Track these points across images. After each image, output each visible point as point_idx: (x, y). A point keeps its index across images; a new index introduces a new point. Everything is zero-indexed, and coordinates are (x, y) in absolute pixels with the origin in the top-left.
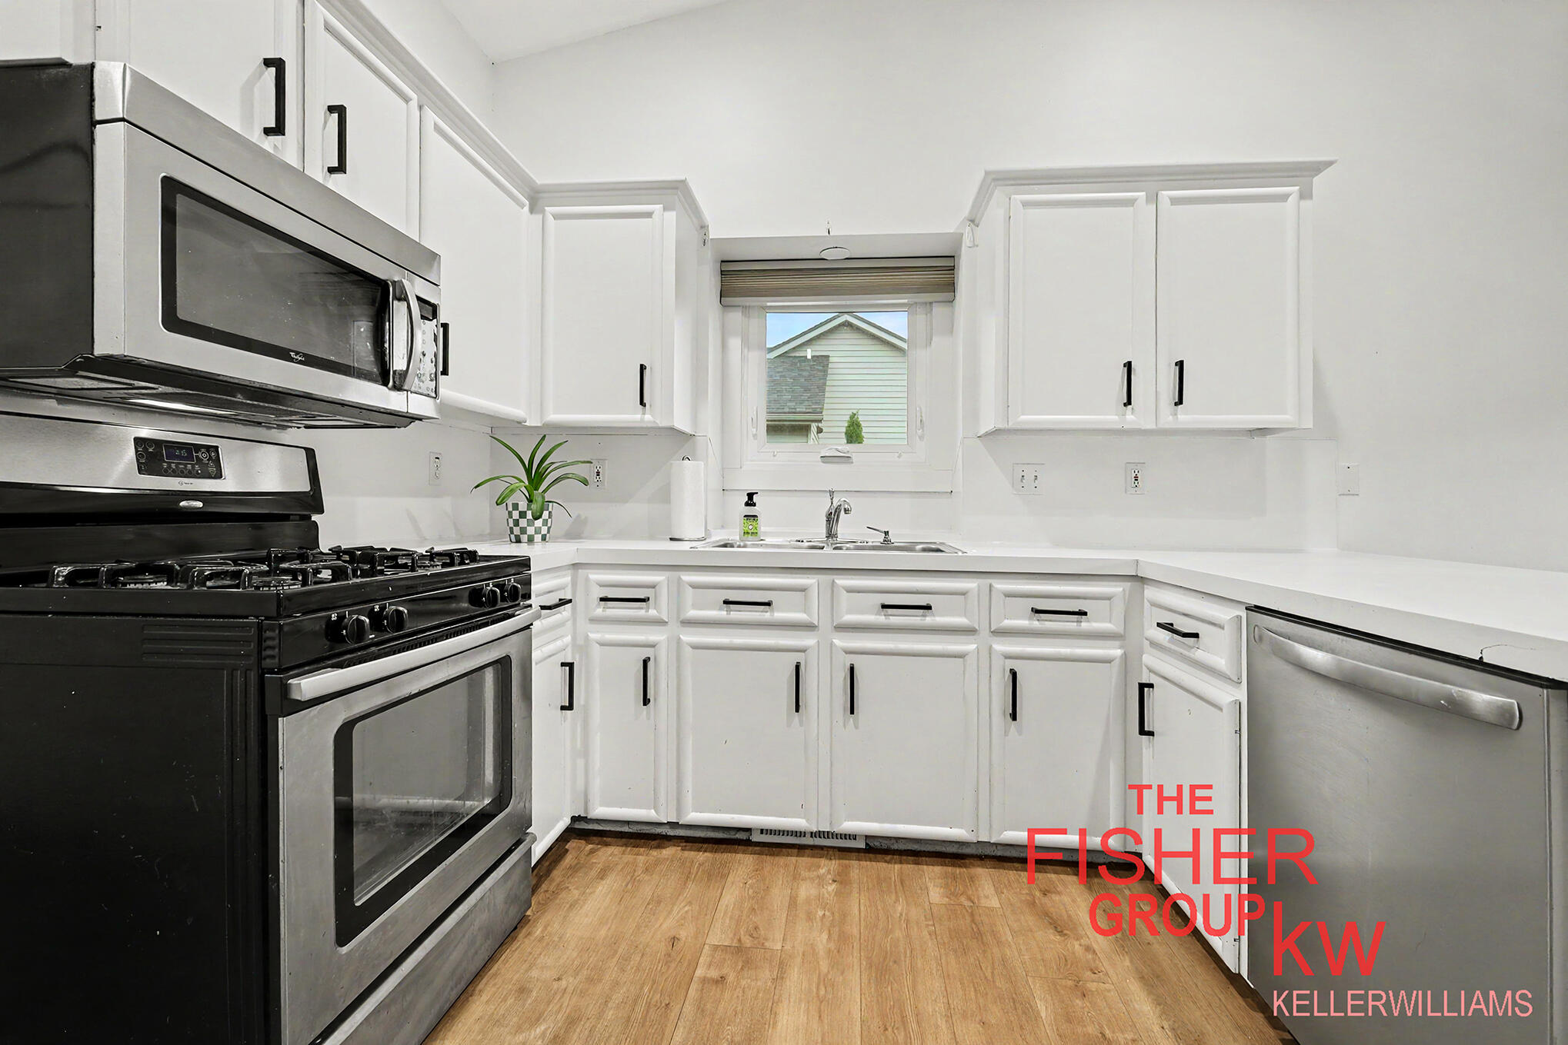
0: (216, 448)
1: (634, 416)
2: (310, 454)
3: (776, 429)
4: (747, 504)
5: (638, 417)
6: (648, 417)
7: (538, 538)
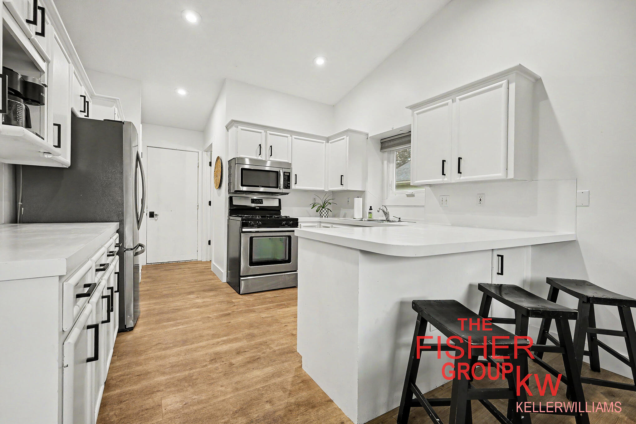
0: (262, 200)
1: (340, 188)
2: (280, 200)
3: (399, 186)
4: (370, 209)
5: (342, 188)
6: (343, 188)
7: (326, 216)
